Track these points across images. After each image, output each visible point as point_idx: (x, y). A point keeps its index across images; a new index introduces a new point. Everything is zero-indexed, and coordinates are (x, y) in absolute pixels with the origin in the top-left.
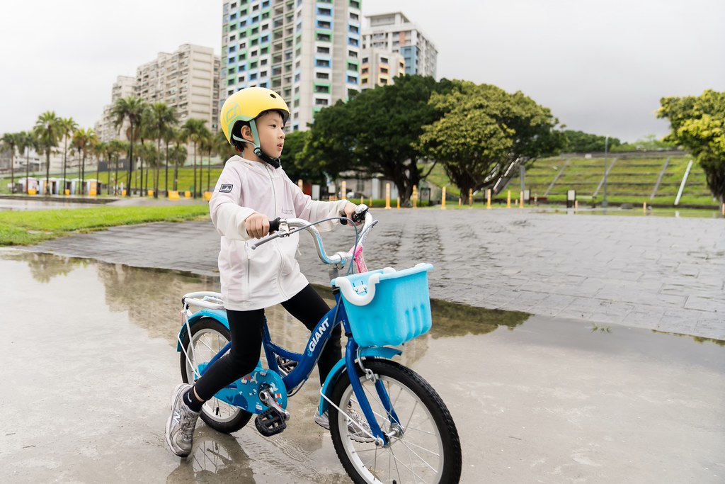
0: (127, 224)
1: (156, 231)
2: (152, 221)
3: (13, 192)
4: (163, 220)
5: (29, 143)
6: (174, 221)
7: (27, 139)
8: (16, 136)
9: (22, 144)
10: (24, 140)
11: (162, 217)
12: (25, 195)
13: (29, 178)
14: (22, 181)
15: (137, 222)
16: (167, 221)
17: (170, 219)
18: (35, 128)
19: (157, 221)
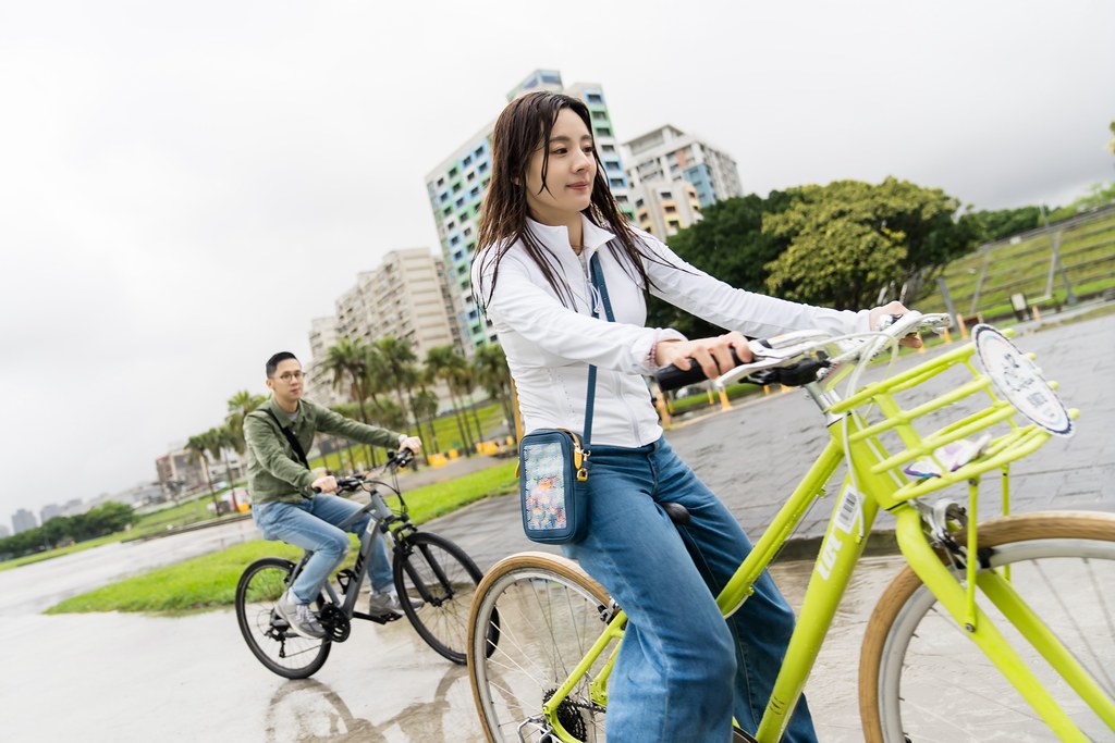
0: (438, 515)
1: (492, 514)
2: (471, 502)
3: (219, 515)
4: (485, 496)
5: (224, 441)
6: (504, 494)
7: (220, 438)
8: (204, 437)
9: (214, 446)
10: (217, 440)
11: (481, 493)
12: (235, 515)
13: (236, 489)
14: (227, 497)
15: (451, 510)
16: (493, 496)
17: (498, 492)
18: (226, 419)
19: (478, 499)
